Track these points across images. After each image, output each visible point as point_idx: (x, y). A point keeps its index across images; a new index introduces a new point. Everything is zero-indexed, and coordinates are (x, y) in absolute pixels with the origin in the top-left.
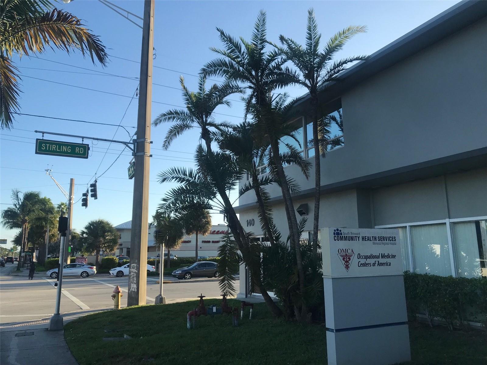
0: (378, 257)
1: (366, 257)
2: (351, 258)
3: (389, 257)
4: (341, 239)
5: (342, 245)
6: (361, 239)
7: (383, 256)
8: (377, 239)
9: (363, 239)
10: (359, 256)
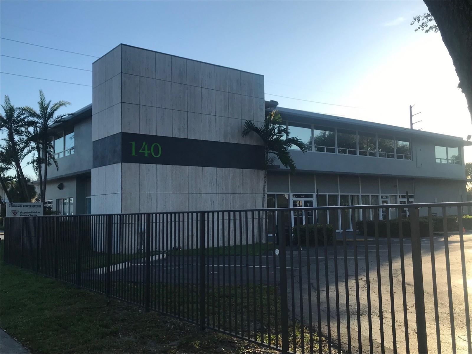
0: (31, 213)
1: (25, 213)
2: (17, 213)
3: (37, 213)
4: (13, 207)
5: (13, 209)
6: (23, 206)
7: (33, 212)
8: (31, 206)
9: (24, 206)
10: (21, 213)
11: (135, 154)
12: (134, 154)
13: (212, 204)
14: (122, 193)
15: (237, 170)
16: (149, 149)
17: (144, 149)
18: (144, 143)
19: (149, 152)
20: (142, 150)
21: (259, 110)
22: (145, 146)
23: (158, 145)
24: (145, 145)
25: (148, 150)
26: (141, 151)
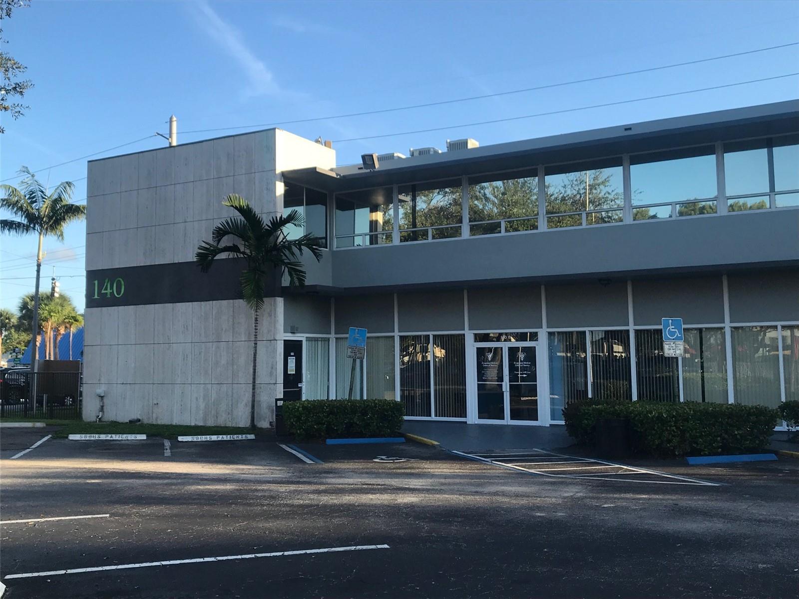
11: (98, 296)
12: (96, 296)
13: (184, 359)
15: (224, 303)
16: (112, 288)
17: (106, 289)
18: (106, 280)
19: (111, 291)
20: (104, 290)
21: (265, 192)
22: (107, 284)
23: (121, 280)
24: (108, 282)
25: (110, 289)
26: (103, 292)
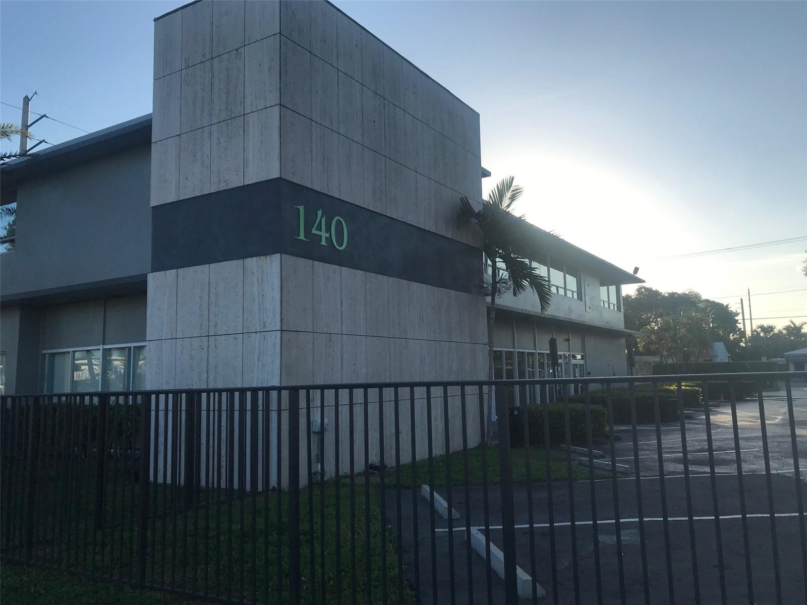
11: (305, 237)
12: (302, 237)
14: (281, 330)
16: (328, 230)
17: (319, 228)
18: (320, 213)
19: (328, 235)
20: (316, 229)
22: (321, 220)
23: (341, 219)
24: (322, 217)
25: (326, 231)
26: (314, 231)
